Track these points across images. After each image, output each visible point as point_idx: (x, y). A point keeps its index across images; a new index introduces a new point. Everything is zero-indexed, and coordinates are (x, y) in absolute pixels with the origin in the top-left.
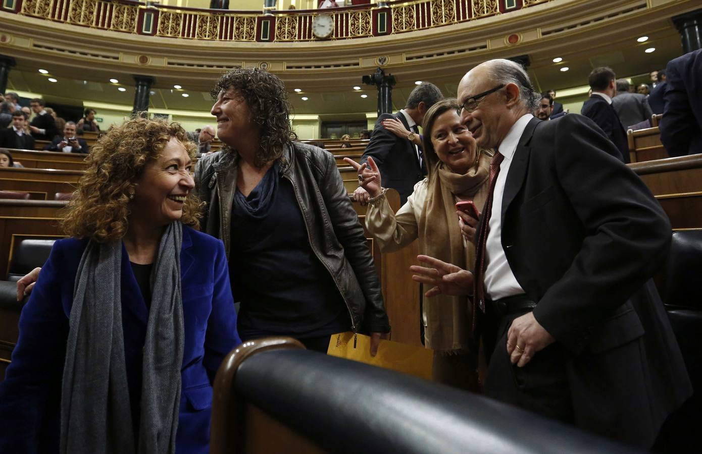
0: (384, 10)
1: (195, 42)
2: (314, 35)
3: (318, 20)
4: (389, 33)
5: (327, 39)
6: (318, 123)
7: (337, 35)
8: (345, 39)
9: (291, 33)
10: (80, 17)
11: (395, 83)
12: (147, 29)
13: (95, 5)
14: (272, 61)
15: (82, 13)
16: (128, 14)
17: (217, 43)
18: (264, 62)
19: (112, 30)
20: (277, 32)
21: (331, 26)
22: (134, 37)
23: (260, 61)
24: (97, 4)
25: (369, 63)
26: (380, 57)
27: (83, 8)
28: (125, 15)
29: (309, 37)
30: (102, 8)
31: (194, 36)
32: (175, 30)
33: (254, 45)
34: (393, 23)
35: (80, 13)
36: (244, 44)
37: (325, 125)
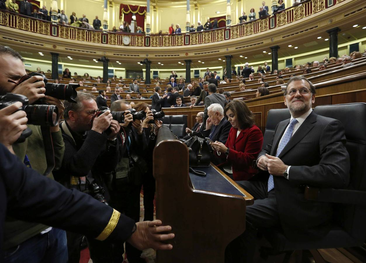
0: (148, 37)
1: (76, 41)
2: (123, 43)
3: (124, 37)
4: (149, 46)
5: (128, 45)
6: (125, 71)
7: (131, 44)
8: (134, 46)
9: (114, 42)
10: (23, 26)
11: (151, 63)
12: (55, 34)
13: (29, 21)
14: (108, 52)
15: (23, 25)
16: (45, 27)
17: (85, 43)
18: (105, 51)
19: (38, 33)
20: (109, 40)
21: (129, 40)
22: (49, 37)
23: (103, 51)
24: (30, 21)
25: (143, 56)
26: (146, 54)
27: (24, 22)
28: (44, 27)
29: (122, 44)
30: (32, 23)
31: (75, 38)
32: (67, 35)
33: (100, 45)
34: (151, 43)
35: (22, 24)
36: (96, 44)
37: (127, 72)
